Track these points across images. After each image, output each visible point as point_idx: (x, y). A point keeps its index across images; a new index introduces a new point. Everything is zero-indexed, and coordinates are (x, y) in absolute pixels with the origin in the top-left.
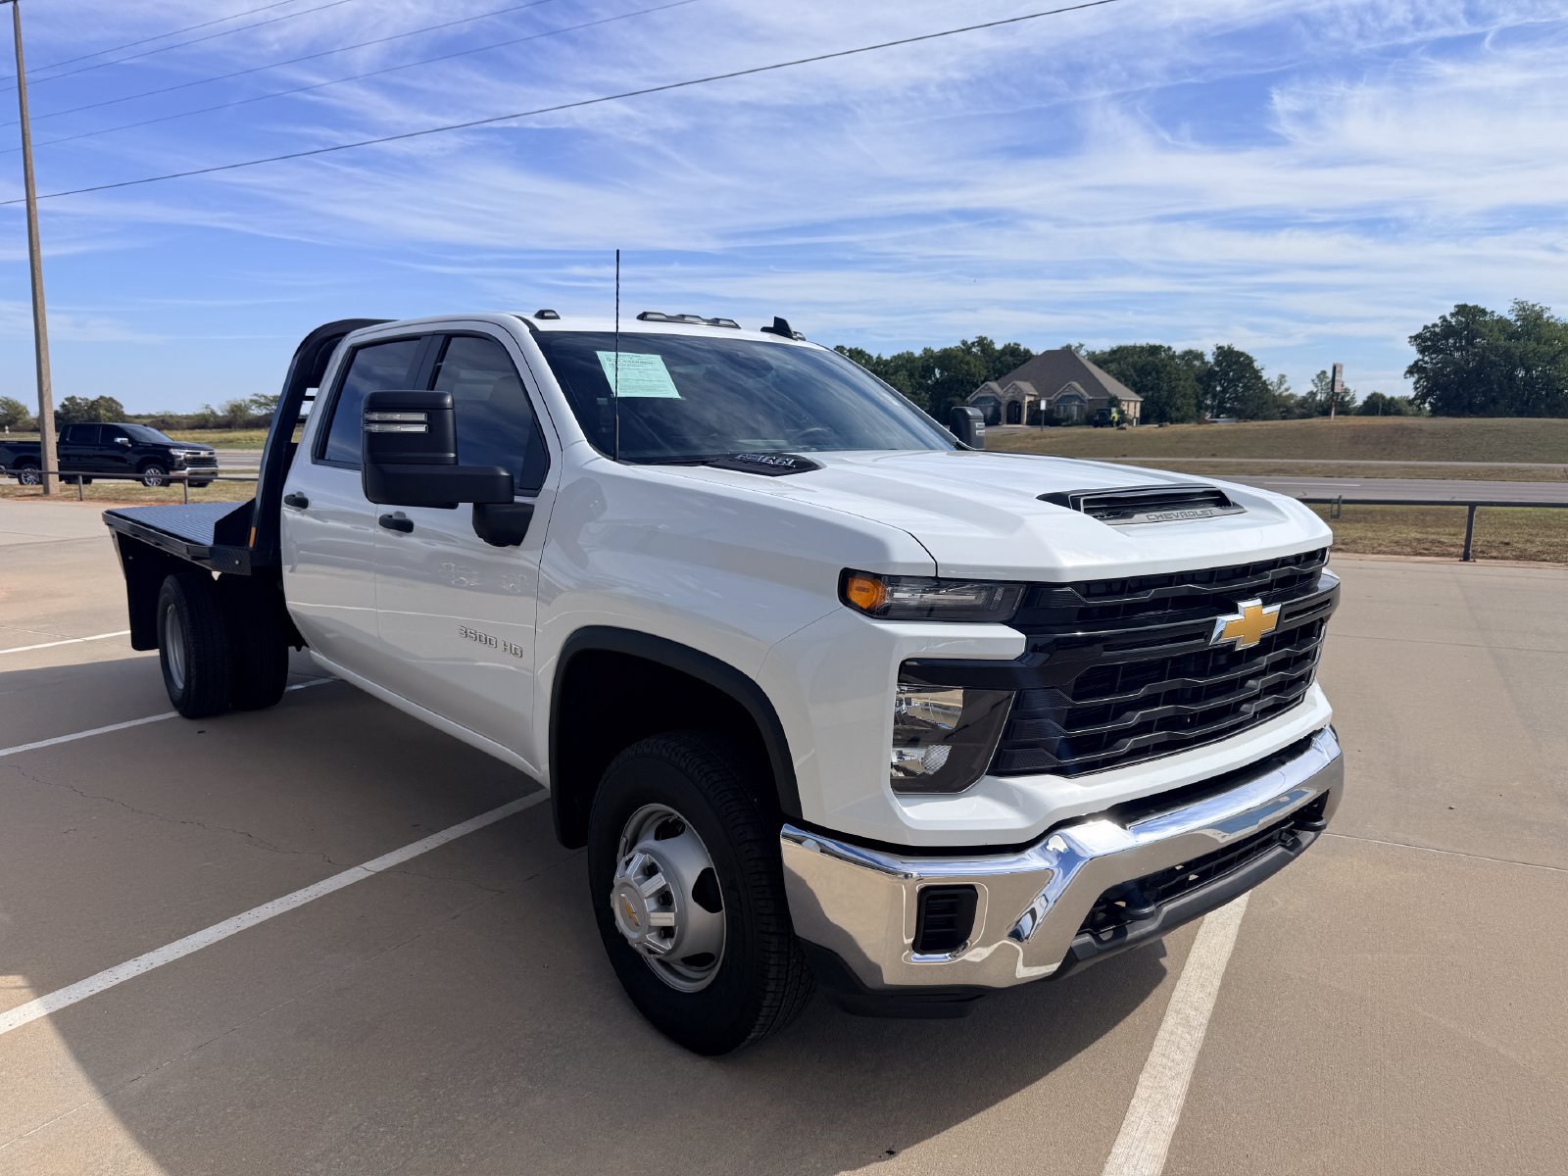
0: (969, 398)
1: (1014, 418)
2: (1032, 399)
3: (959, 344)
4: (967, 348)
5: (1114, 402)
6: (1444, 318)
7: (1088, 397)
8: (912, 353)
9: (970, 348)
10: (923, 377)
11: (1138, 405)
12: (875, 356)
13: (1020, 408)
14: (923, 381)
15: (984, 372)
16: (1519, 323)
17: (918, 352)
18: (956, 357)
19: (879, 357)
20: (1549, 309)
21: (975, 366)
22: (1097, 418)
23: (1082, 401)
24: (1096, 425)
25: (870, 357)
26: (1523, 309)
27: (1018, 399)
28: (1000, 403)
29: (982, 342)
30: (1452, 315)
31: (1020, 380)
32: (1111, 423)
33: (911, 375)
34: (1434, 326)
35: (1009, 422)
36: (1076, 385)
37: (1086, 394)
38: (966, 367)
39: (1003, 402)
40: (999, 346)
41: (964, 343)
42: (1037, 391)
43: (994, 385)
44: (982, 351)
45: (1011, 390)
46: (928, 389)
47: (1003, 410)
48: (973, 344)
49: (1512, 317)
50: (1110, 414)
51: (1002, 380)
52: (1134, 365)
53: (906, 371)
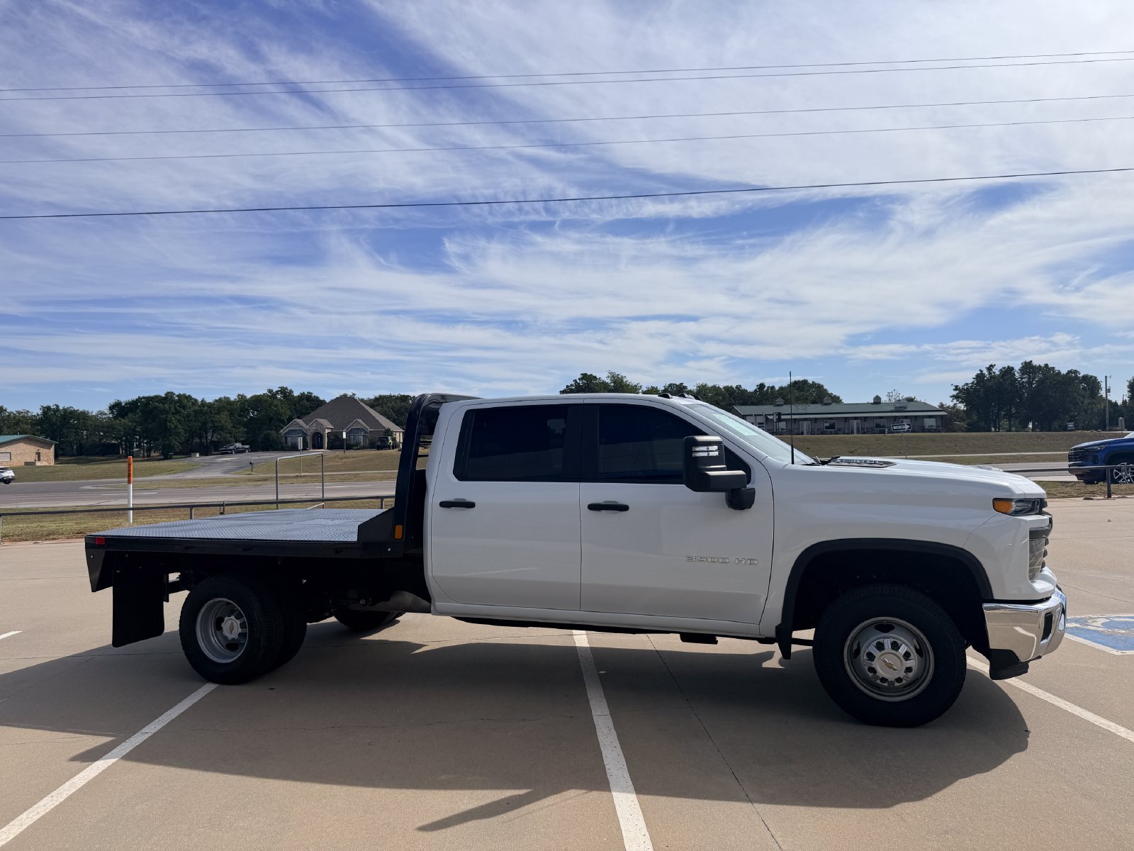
0: (282, 431)
1: (318, 445)
2: (330, 431)
3: (266, 392)
4: (272, 395)
5: (388, 432)
6: (575, 381)
7: (369, 430)
8: (228, 398)
9: (276, 395)
10: (240, 416)
11: (401, 434)
12: (200, 400)
13: (322, 437)
14: (241, 418)
15: (289, 412)
16: (612, 384)
17: (233, 397)
18: (266, 401)
19: (203, 401)
20: (625, 377)
21: (282, 408)
22: (379, 444)
23: (366, 432)
24: (379, 448)
25: (196, 400)
26: (613, 376)
27: (319, 431)
28: (306, 434)
29: (283, 391)
30: (579, 379)
31: (320, 418)
32: (388, 447)
33: (232, 414)
34: (572, 385)
35: (314, 447)
36: (360, 421)
37: (367, 427)
38: (276, 409)
39: (309, 434)
40: (296, 394)
41: (270, 391)
42: (333, 426)
43: (300, 421)
44: (284, 397)
45: (315, 425)
46: (245, 425)
47: (309, 439)
48: (277, 392)
49: (608, 381)
50: (388, 440)
51: (306, 417)
52: (393, 408)
53: (228, 411)
